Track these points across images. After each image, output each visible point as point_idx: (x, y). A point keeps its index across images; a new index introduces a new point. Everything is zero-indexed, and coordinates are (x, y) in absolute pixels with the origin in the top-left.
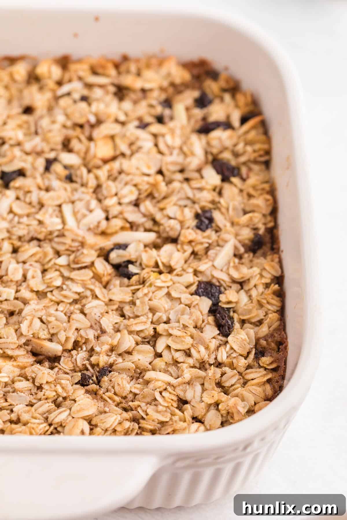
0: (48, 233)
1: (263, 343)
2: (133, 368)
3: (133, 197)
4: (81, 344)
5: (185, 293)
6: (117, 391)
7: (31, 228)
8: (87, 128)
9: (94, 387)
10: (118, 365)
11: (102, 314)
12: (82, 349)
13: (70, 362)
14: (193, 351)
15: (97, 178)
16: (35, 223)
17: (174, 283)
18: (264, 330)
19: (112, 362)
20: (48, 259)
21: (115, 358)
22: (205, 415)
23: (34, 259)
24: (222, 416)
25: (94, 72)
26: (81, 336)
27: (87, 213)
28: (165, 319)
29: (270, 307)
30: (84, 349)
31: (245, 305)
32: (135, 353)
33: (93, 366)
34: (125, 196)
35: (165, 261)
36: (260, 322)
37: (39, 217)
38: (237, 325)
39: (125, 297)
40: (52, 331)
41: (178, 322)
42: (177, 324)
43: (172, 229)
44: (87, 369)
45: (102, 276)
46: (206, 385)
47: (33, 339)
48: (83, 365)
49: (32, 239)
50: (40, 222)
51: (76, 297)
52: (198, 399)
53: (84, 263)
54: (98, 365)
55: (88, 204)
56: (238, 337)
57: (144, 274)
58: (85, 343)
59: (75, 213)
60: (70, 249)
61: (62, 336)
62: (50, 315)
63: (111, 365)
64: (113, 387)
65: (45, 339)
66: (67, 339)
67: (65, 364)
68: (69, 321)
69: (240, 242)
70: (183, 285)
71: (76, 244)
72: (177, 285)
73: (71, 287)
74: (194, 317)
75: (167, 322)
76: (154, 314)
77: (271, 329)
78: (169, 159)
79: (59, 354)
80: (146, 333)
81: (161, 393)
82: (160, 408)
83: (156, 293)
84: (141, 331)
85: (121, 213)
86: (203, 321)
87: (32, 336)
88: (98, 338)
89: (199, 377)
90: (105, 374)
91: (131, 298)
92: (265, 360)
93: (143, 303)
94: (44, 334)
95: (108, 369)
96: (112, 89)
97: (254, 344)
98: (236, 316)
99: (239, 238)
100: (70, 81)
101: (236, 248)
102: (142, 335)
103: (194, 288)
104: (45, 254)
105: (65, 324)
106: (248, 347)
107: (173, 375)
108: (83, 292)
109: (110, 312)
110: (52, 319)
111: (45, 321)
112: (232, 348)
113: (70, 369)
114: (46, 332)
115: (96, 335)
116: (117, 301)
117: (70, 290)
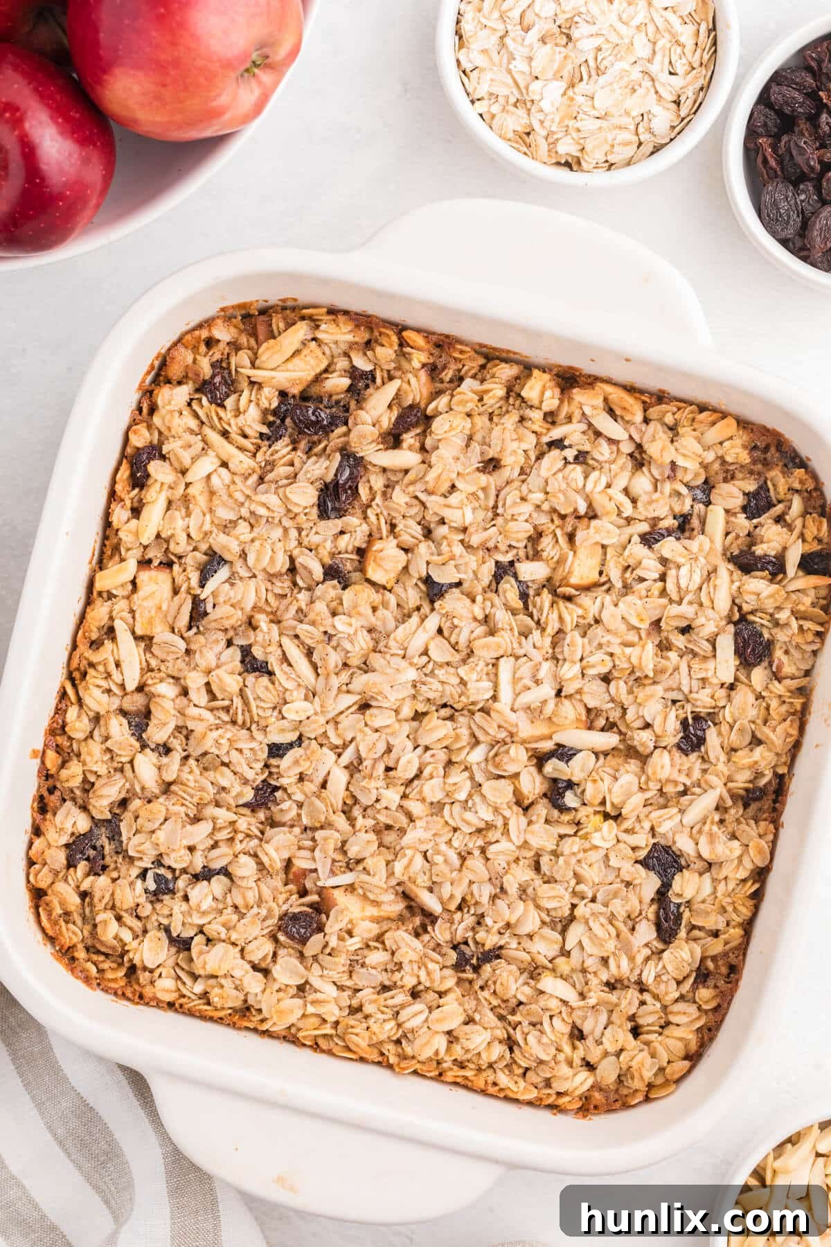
0: (471, 701)
1: (710, 965)
2: (527, 959)
3: (604, 669)
4: (470, 903)
5: (629, 858)
6: (497, 991)
7: (448, 689)
8: (570, 521)
9: (470, 975)
10: (509, 951)
11: (508, 864)
12: (468, 912)
13: (448, 932)
14: (612, 962)
15: (561, 618)
16: (456, 681)
17: (618, 844)
18: (717, 947)
19: (504, 944)
20: (458, 745)
21: (508, 939)
22: (599, 1061)
23: (440, 745)
24: (621, 1068)
26: (472, 894)
27: (531, 684)
28: (591, 895)
29: (734, 916)
30: (472, 911)
31: (703, 902)
32: (536, 938)
33: (477, 943)
34: (593, 666)
35: (616, 801)
36: (716, 934)
37: (462, 671)
38: (683, 933)
39: (546, 843)
40: (435, 879)
41: (606, 905)
42: (603, 909)
43: (643, 744)
44: (468, 946)
45: (525, 794)
46: (615, 1017)
47: (407, 883)
48: (465, 937)
49: (445, 705)
50: (463, 682)
51: (482, 825)
52: (597, 1033)
53: (505, 771)
54: (483, 945)
55: (537, 668)
56: (677, 955)
57: (582, 813)
59: (515, 680)
61: (446, 890)
62: (438, 852)
63: (500, 949)
64: (495, 983)
65: (423, 886)
66: (452, 896)
67: (440, 933)
68: (460, 870)
69: (729, 791)
70: (629, 846)
72: (621, 845)
73: (478, 808)
74: (628, 908)
76: (577, 884)
77: (728, 947)
78: (674, 610)
79: (437, 913)
80: (559, 914)
81: (551, 1017)
82: (545, 1040)
83: (590, 853)
84: (554, 909)
85: (579, 692)
86: (640, 914)
87: (407, 877)
88: (494, 898)
89: (607, 1003)
90: (489, 961)
91: (555, 847)
92: (704, 993)
93: (567, 863)
94: (423, 880)
95: (495, 954)
96: (627, 448)
97: (697, 965)
98: (686, 915)
99: (730, 785)
100: (569, 419)
101: (721, 798)
102: (553, 914)
103: (642, 854)
104: (457, 738)
105: (455, 874)
106: (687, 970)
107: (577, 986)
109: (523, 861)
110: (439, 859)
111: (429, 859)
112: (664, 967)
113: (445, 940)
114: (426, 878)
115: (493, 893)
116: (535, 846)
117: (476, 812)
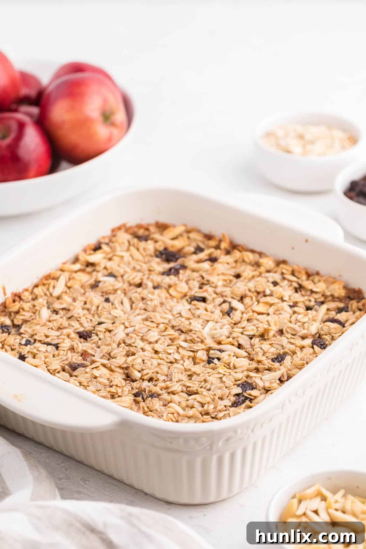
0: (190, 330)
2: (168, 400)
3: (252, 333)
4: (154, 380)
5: (232, 382)
6: (150, 406)
7: (183, 324)
8: (261, 295)
9: (140, 399)
10: (162, 396)
11: (178, 372)
13: (140, 385)
14: (206, 405)
16: (188, 323)
17: (230, 375)
19: (161, 393)
21: (164, 393)
23: (169, 337)
25: (293, 274)
26: (157, 377)
28: (208, 387)
30: (153, 383)
32: (176, 395)
33: (149, 391)
34: (248, 331)
35: (236, 363)
37: (192, 321)
39: (198, 371)
40: (144, 368)
42: (212, 393)
44: (145, 392)
45: (197, 358)
47: (131, 367)
48: (145, 389)
49: (179, 330)
50: (190, 324)
51: (173, 361)
53: (193, 348)
54: (152, 392)
55: (224, 326)
58: (156, 381)
59: (213, 327)
60: (193, 341)
61: (146, 372)
62: (150, 361)
63: (160, 395)
64: (150, 404)
65: (136, 370)
66: (148, 374)
67: (136, 384)
70: (234, 378)
71: (199, 340)
73: (175, 355)
74: (224, 393)
75: (209, 390)
78: (292, 326)
79: (137, 379)
80: (191, 389)
83: (215, 374)
84: (190, 387)
85: (238, 337)
86: (227, 397)
87: (131, 365)
90: (152, 397)
95: (156, 396)
96: (296, 285)
98: (248, 402)
100: (275, 272)
102: (188, 389)
103: (239, 382)
108: (179, 360)
109: (184, 374)
110: (149, 363)
111: (145, 362)
113: (136, 387)
114: (140, 367)
115: (165, 380)
116: (192, 371)
117: (174, 357)
